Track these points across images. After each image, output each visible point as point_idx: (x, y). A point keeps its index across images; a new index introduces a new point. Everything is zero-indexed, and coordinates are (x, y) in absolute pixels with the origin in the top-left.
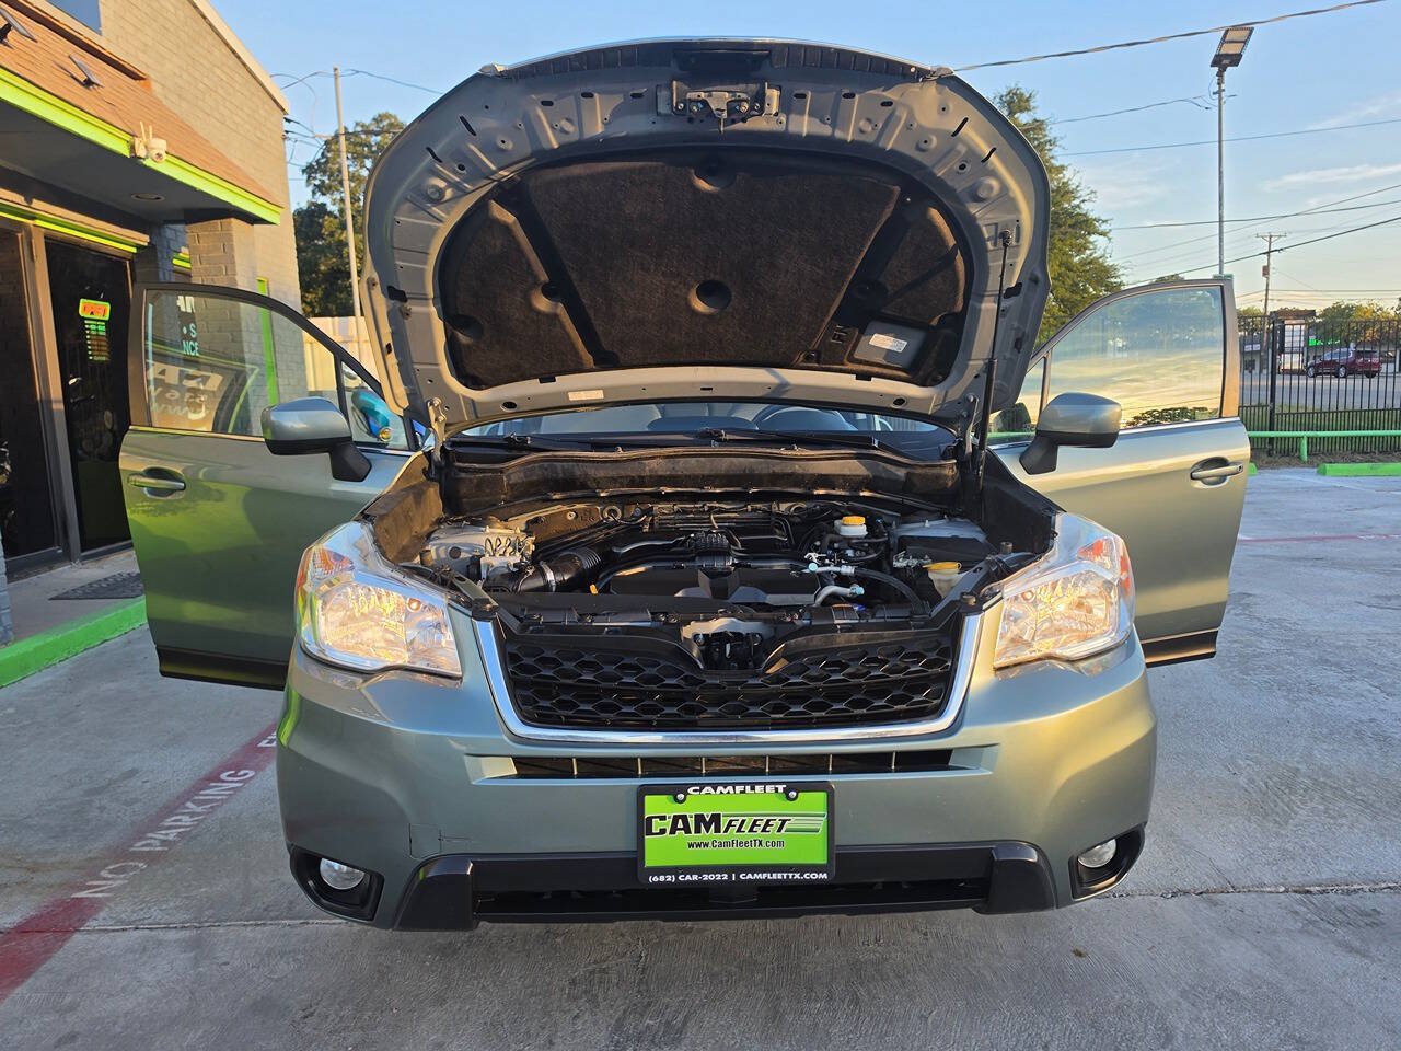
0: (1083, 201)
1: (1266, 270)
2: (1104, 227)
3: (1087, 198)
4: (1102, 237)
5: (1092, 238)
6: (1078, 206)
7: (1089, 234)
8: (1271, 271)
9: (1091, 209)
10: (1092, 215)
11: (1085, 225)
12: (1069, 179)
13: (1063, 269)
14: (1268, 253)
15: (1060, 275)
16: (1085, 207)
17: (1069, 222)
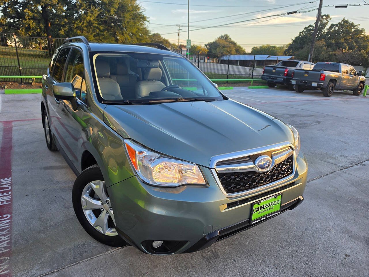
0: (142, 11)
1: (178, 35)
2: (148, 20)
3: (143, 10)
4: (147, 22)
5: (145, 22)
6: (141, 12)
7: (144, 20)
8: (179, 35)
9: (145, 14)
10: (145, 16)
11: (144, 18)
12: (139, 4)
13: (138, 30)
14: (179, 30)
15: (137, 31)
16: (143, 13)
17: (140, 17)
